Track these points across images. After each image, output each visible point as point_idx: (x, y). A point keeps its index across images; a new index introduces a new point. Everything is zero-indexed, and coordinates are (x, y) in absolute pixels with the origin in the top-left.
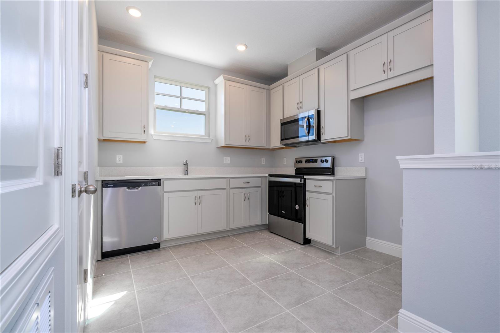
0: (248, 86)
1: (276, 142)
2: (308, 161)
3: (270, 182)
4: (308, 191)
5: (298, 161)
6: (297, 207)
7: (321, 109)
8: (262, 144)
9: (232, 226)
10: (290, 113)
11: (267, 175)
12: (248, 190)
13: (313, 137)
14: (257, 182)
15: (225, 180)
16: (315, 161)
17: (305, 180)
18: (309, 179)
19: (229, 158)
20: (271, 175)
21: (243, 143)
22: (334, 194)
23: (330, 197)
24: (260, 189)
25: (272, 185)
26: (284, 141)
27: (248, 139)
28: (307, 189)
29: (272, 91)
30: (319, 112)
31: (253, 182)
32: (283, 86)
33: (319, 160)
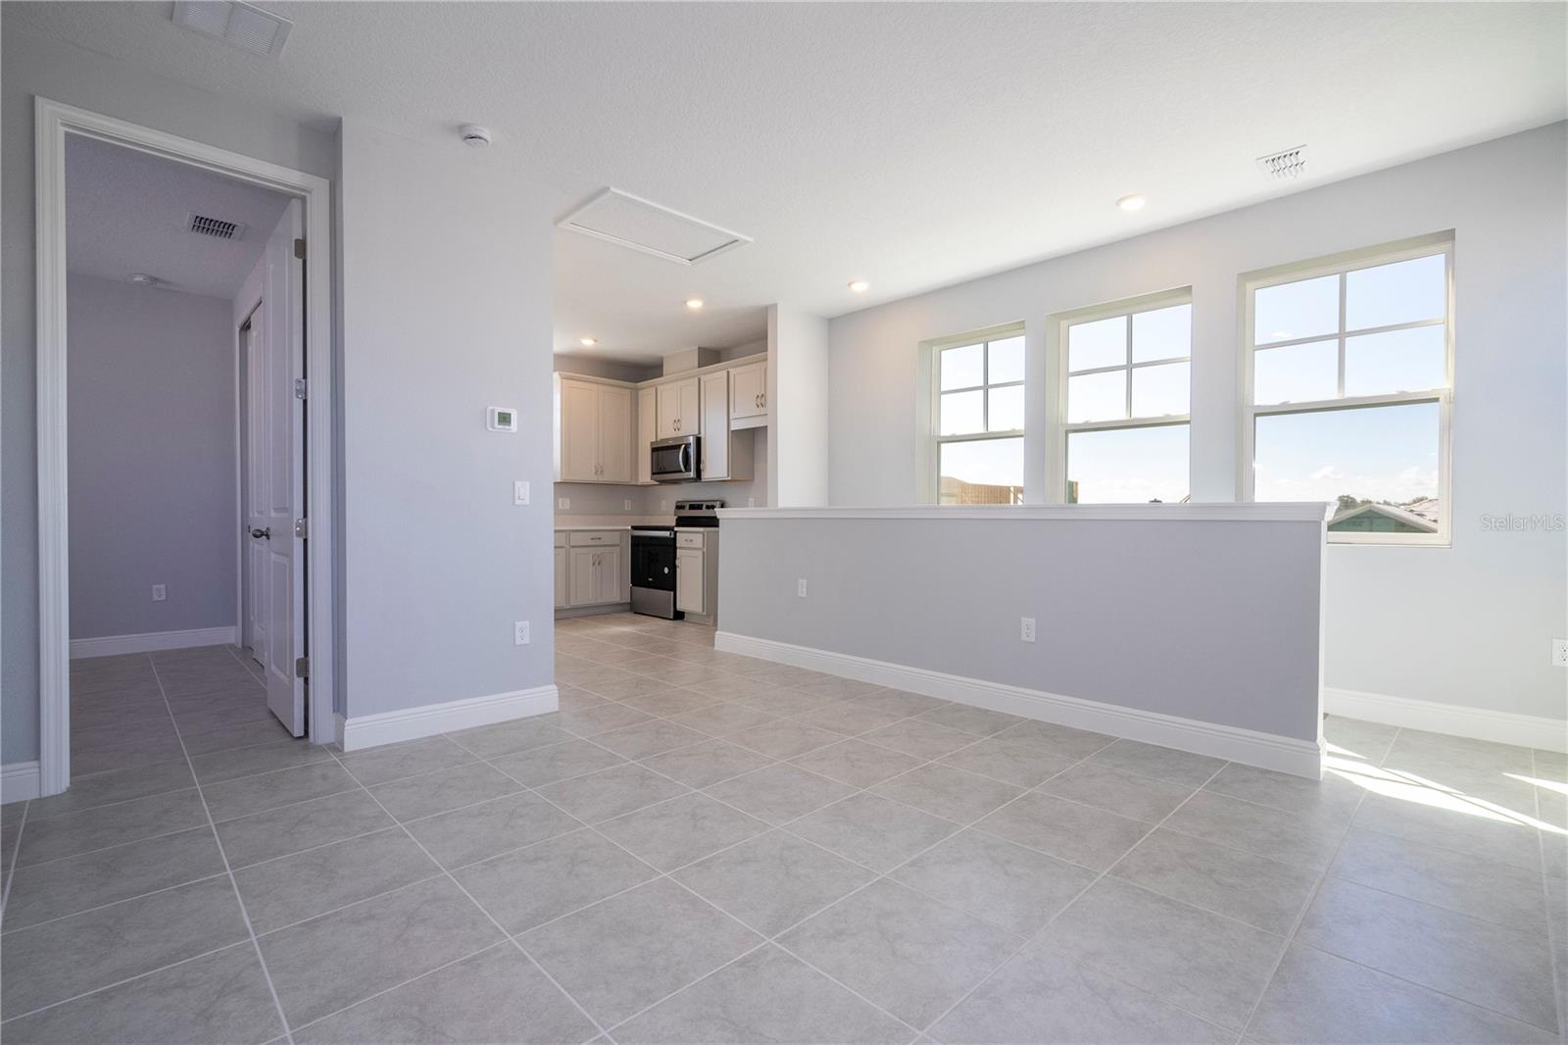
0: (600, 386)
1: (645, 476)
2: (692, 507)
3: (634, 538)
4: (681, 548)
5: (679, 507)
6: (666, 570)
7: (702, 435)
8: (625, 478)
9: (574, 603)
10: (667, 433)
11: (630, 528)
12: (600, 550)
13: (692, 474)
14: (615, 538)
15: (564, 534)
16: (699, 507)
17: (676, 532)
18: (680, 532)
19: (568, 501)
20: (634, 528)
21: (592, 478)
22: (705, 550)
23: (701, 552)
24: (618, 549)
25: (636, 542)
26: (655, 476)
27: (599, 471)
28: (678, 545)
29: (641, 393)
30: (698, 440)
31: (607, 539)
32: (656, 390)
33: (705, 505)
